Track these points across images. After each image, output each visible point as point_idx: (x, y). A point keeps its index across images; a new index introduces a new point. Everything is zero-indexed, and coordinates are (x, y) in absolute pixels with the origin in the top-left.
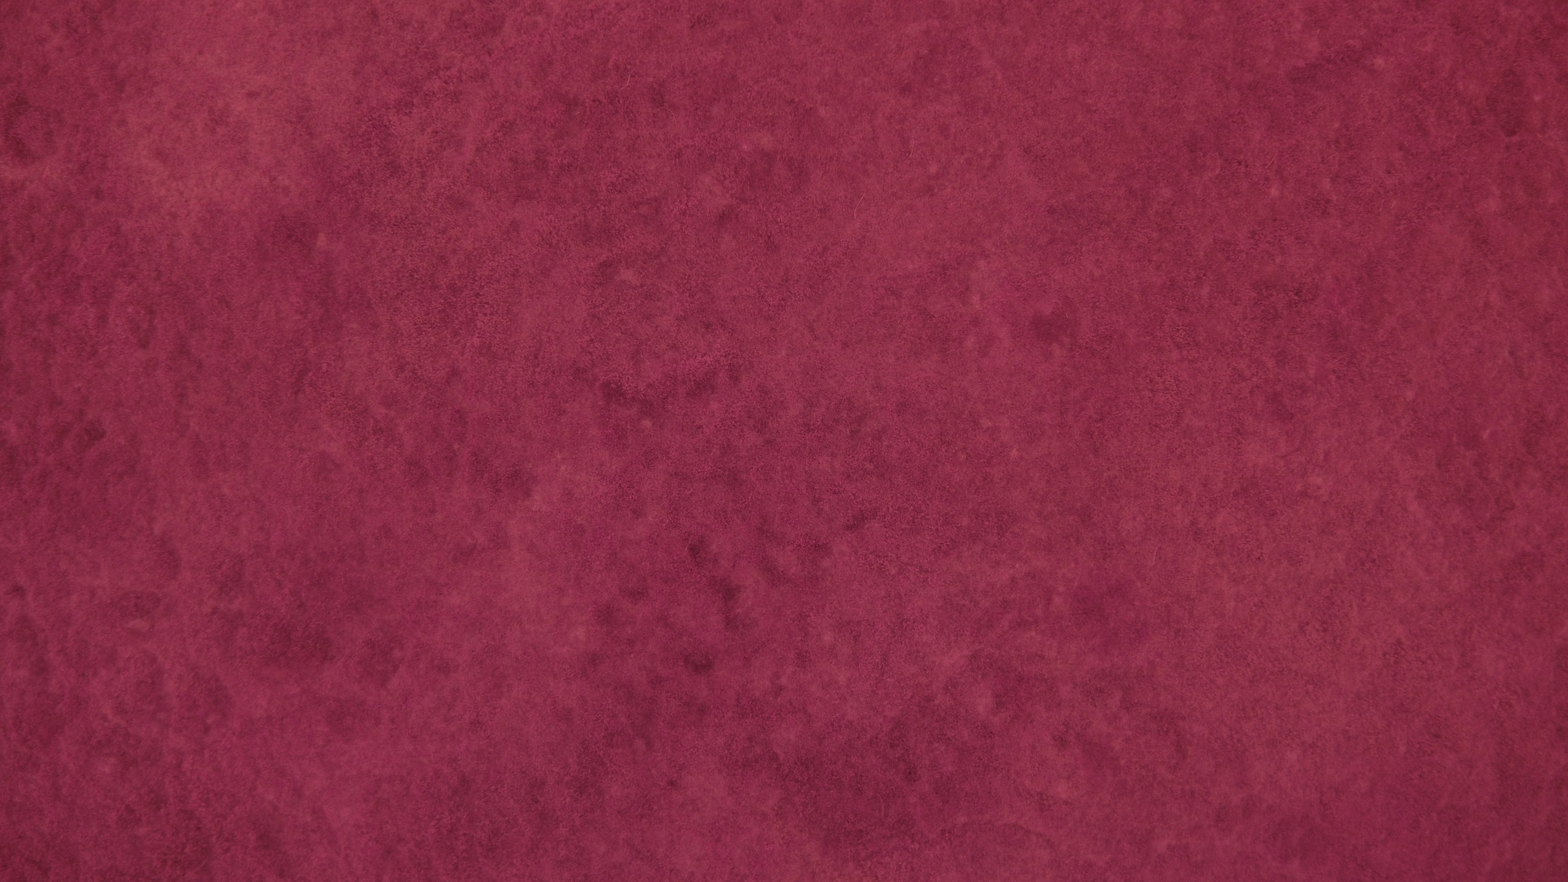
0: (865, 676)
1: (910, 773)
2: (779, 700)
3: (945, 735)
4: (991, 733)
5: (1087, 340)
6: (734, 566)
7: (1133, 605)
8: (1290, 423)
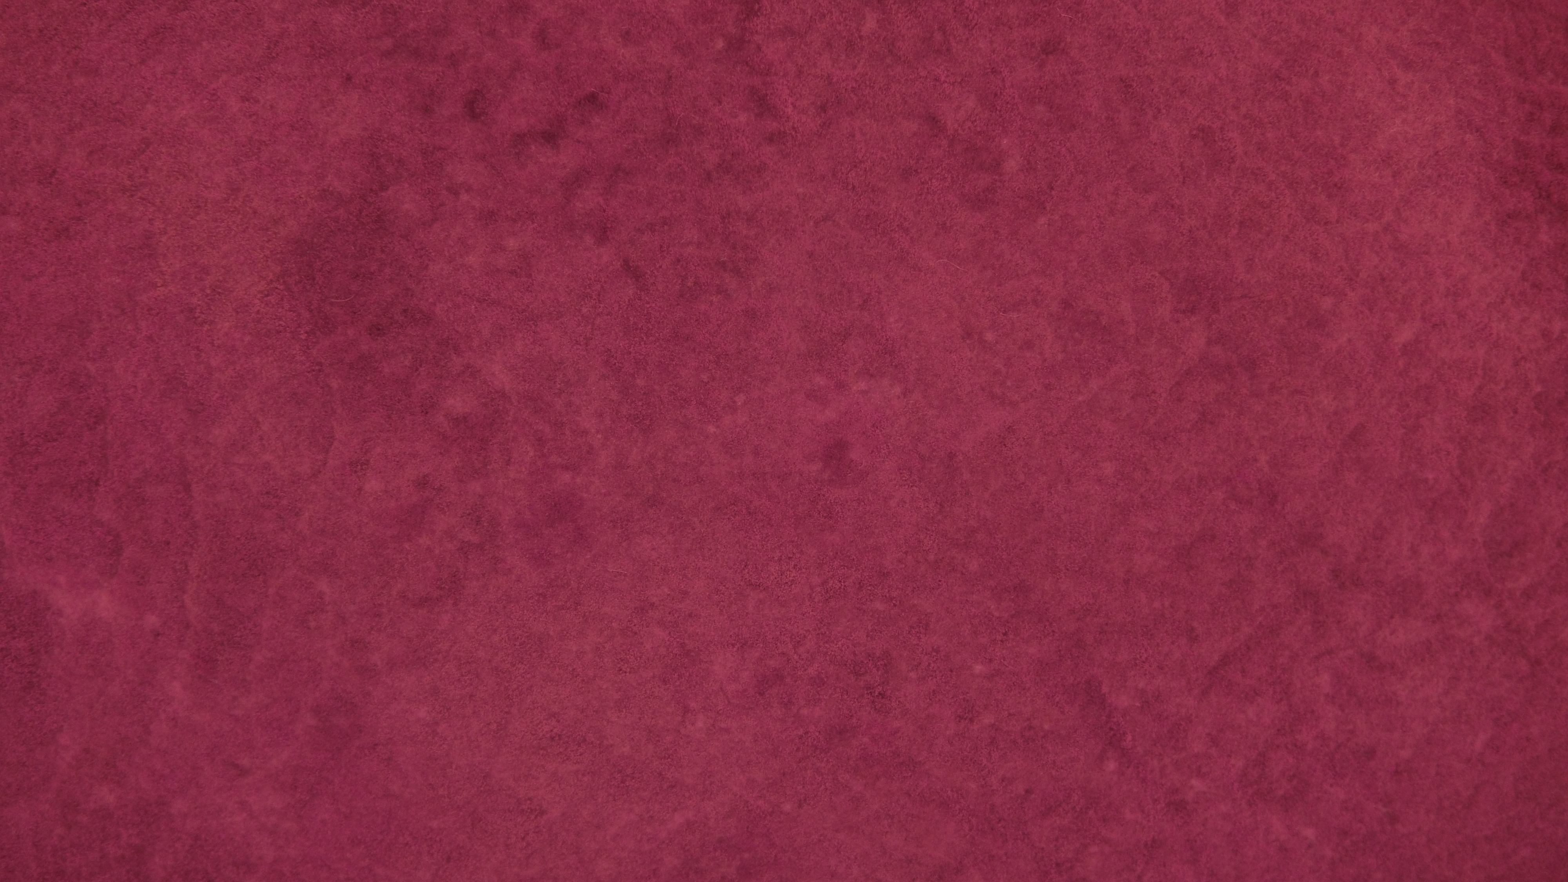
0: (475, 283)
1: (379, 329)
2: (444, 192)
3: (421, 366)
4: (427, 413)
5: (827, 495)
6: (579, 142)
7: (567, 551)
8: (755, 693)
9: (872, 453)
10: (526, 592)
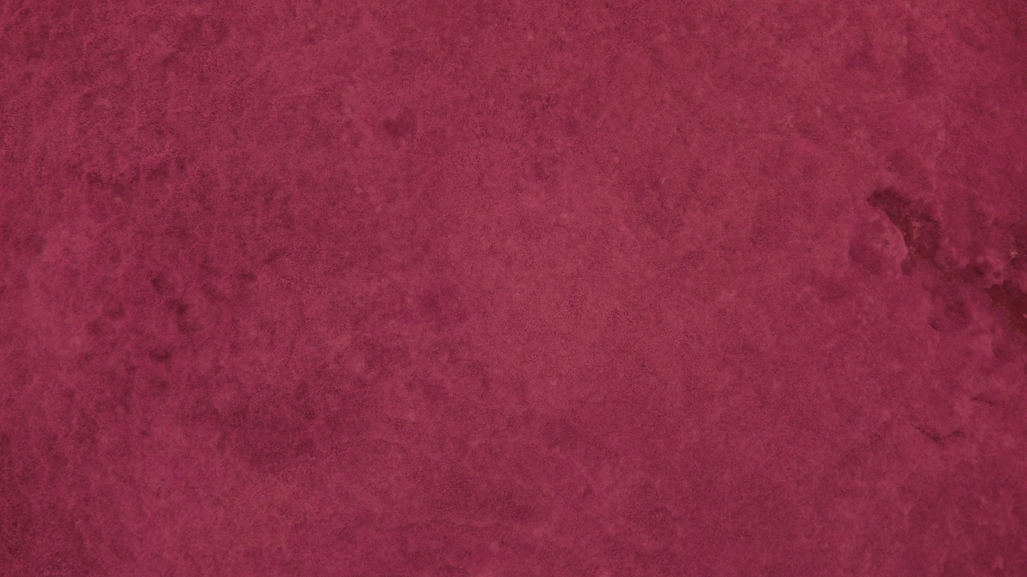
1: (310, 414)
2: (218, 375)
3: (334, 388)
4: (365, 384)
5: (421, 135)
6: (184, 291)
7: (457, 300)
8: (546, 181)
9: (392, 105)
10: (482, 324)
